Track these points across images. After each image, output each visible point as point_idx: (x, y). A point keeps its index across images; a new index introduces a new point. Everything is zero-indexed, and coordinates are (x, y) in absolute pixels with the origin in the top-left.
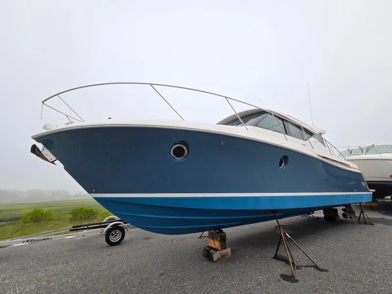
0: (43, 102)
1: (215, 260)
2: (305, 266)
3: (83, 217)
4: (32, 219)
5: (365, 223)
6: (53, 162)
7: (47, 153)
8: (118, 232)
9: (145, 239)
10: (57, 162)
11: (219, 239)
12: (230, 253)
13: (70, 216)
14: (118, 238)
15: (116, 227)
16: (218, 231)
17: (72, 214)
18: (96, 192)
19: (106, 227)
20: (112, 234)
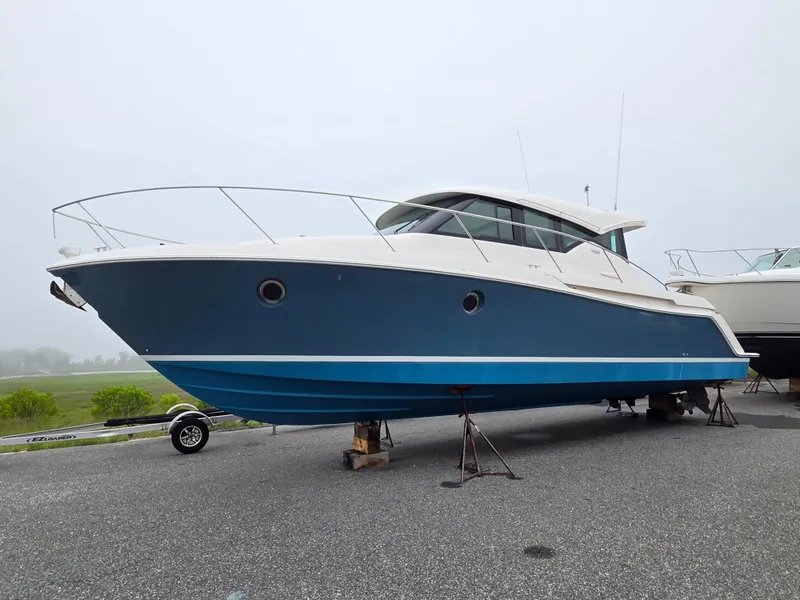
0: (54, 210)
1: (355, 467)
2: (495, 474)
3: (122, 409)
4: (16, 410)
5: (722, 424)
6: (81, 308)
7: (71, 293)
8: (196, 430)
9: (248, 445)
10: (87, 306)
11: (367, 435)
12: (387, 460)
13: (95, 407)
14: (195, 442)
15: (191, 421)
16: (368, 423)
17: (97, 401)
18: (150, 353)
19: (171, 420)
20: (184, 434)
